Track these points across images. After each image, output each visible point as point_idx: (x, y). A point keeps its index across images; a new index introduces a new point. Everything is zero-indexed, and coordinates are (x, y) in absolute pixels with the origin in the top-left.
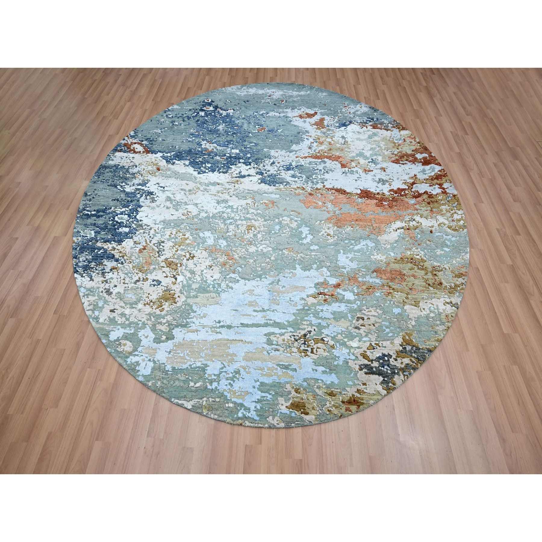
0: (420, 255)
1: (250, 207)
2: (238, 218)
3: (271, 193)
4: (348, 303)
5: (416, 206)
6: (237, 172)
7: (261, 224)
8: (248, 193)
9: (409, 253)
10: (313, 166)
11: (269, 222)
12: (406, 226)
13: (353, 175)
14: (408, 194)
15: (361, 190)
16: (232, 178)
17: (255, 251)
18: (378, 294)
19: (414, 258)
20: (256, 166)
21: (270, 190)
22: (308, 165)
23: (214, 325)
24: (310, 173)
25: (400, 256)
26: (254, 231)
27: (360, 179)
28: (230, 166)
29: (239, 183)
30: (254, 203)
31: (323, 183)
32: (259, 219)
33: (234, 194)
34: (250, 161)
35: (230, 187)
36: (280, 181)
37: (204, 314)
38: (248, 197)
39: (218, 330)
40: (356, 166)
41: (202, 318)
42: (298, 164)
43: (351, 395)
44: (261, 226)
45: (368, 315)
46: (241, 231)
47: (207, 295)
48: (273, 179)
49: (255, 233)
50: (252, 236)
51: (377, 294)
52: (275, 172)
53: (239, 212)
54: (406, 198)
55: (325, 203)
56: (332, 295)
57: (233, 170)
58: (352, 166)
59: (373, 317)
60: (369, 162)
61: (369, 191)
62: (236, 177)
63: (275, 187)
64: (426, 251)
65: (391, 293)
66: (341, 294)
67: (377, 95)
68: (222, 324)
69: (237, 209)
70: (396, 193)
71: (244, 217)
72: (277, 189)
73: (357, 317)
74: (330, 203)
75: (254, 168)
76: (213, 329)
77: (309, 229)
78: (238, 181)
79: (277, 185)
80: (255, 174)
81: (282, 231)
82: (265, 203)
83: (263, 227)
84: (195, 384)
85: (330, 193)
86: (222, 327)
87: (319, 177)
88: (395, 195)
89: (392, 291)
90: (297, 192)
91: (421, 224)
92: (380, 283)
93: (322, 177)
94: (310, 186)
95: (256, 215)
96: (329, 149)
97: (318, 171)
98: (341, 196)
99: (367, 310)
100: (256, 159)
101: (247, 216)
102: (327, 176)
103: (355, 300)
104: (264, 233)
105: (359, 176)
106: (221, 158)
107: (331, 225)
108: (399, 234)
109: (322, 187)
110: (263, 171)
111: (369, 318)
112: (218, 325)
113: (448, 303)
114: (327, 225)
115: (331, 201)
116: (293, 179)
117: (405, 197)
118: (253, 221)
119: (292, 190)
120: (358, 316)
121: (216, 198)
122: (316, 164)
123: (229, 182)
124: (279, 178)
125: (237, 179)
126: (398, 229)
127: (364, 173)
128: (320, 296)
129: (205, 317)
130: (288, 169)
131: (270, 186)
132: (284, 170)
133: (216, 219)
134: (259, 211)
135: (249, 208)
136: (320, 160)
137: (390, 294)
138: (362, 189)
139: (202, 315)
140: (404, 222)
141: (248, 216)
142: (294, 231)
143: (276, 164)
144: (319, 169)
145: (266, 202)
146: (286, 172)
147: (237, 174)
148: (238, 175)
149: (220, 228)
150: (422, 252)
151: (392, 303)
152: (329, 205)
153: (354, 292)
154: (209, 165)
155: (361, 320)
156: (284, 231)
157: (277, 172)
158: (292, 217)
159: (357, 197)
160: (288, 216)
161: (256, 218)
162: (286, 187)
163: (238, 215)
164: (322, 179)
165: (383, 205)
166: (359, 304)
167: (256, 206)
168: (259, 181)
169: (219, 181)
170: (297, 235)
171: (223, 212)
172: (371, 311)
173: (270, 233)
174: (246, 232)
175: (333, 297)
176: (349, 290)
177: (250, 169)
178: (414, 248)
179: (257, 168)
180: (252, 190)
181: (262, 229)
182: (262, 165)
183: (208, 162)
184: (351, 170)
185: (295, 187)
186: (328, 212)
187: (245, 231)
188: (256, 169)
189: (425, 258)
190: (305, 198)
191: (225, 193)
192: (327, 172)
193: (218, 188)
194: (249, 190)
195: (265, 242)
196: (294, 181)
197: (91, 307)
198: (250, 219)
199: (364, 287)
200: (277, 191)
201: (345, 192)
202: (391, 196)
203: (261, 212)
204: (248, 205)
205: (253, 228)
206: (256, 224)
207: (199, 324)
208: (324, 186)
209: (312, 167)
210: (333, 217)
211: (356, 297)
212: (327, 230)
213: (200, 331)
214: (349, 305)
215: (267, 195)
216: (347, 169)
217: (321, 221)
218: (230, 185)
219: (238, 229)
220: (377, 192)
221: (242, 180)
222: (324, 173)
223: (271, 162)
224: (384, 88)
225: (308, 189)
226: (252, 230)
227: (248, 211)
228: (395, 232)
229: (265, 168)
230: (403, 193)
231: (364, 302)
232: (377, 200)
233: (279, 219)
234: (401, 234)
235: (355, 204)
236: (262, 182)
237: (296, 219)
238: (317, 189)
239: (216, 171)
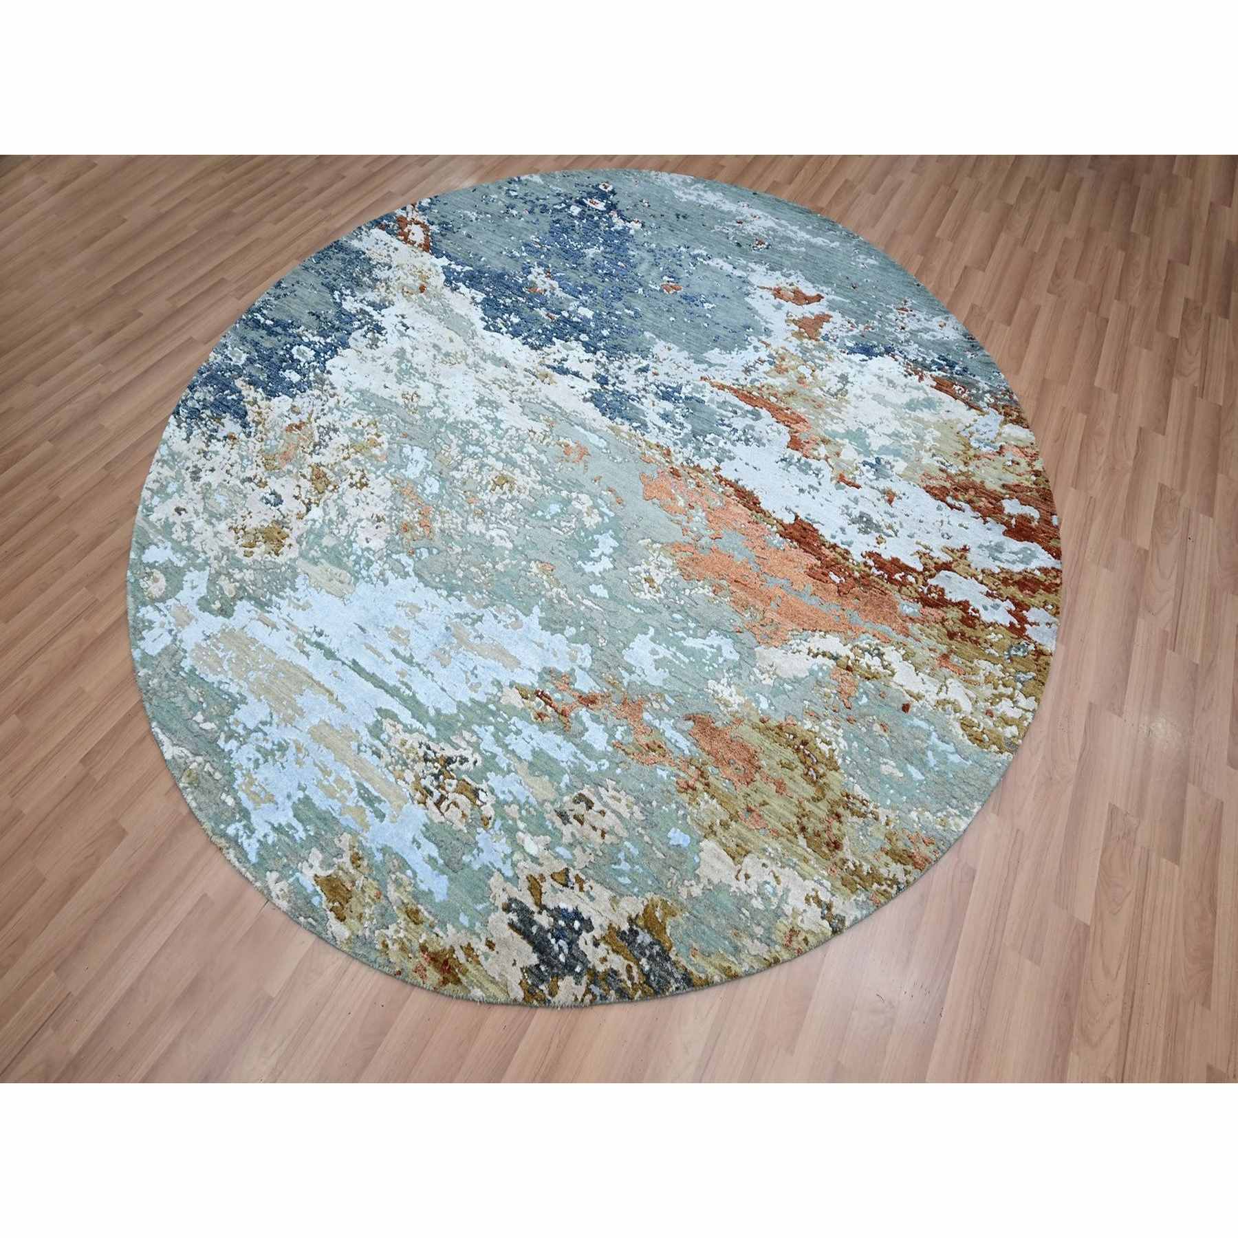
0: (834, 746)
1: (532, 440)
2: (493, 451)
3: (594, 431)
4: (583, 752)
5: (909, 625)
6: (559, 357)
7: (528, 487)
8: (548, 409)
9: (808, 725)
10: (724, 413)
11: (546, 488)
12: (848, 657)
13: (802, 475)
14: (911, 584)
15: (797, 517)
16: (541, 364)
17: (478, 533)
18: (664, 774)
19: (811, 744)
20: (604, 360)
21: (596, 425)
22: (714, 406)
23: (309, 633)
24: (706, 427)
25: (782, 720)
26: (504, 493)
27: (813, 493)
28: (554, 339)
29: (547, 380)
30: (545, 436)
31: (719, 461)
32: (533, 473)
33: (520, 399)
34: (601, 344)
35: (524, 381)
36: (631, 414)
37: (307, 602)
38: (542, 418)
39: (308, 648)
40: (826, 458)
41: (298, 607)
42: (694, 394)
43: (448, 948)
44: (525, 488)
45: (606, 805)
46: (482, 480)
47: (336, 570)
48: (618, 404)
49: (504, 497)
50: (494, 499)
51: (659, 772)
52: (634, 391)
53: (505, 440)
54: (899, 591)
55: (692, 507)
56: (563, 713)
57: (554, 349)
58: (815, 453)
59: (613, 816)
60: (865, 463)
61: (816, 530)
62: (549, 367)
63: (610, 423)
64: (855, 744)
65: (694, 789)
66: (582, 723)
67: (1011, 314)
68: (322, 640)
69: (507, 431)
70: (879, 569)
71: (507, 454)
72: (612, 429)
73: (580, 794)
74: (704, 514)
75: (598, 362)
76: (300, 641)
77: (617, 544)
78: (546, 376)
79: (619, 420)
80: (590, 377)
81: (559, 521)
82: (567, 446)
83: (527, 493)
84: (205, 721)
85: (721, 490)
86: (319, 646)
87: (721, 444)
88: (874, 570)
89: (699, 786)
90: (649, 453)
91: (893, 674)
92: (687, 752)
93: (729, 446)
94: (687, 456)
95: (531, 462)
96: (789, 390)
97: (729, 429)
98: (740, 509)
99: (614, 793)
100: (615, 347)
101: (514, 455)
102: (740, 450)
103: (604, 755)
104: (520, 507)
105: (816, 485)
106: (547, 315)
107: (669, 562)
108: (816, 668)
109: (711, 468)
110: (610, 378)
111: (603, 813)
112: (314, 638)
113: (819, 903)
114: (661, 558)
115: (709, 511)
116: (661, 423)
117: (897, 588)
118: (517, 471)
119: (643, 444)
120: (585, 792)
121: (482, 391)
122: (735, 413)
123: (529, 371)
124: (633, 407)
125: (550, 371)
126: (824, 654)
127: (834, 482)
128: (538, 699)
129: (304, 610)
130: (666, 396)
131: (604, 414)
132: (656, 394)
133: (453, 433)
134: (543, 457)
135: (529, 440)
136: (749, 408)
137: (690, 791)
138: (802, 516)
139: (301, 603)
140: (850, 646)
141: (517, 457)
142: (583, 534)
143: (649, 374)
144: (734, 426)
145: (572, 444)
146: (656, 401)
147: (555, 360)
148: (556, 364)
149: (447, 454)
150: (843, 744)
151: (681, 812)
152: (699, 516)
153: (612, 736)
154: (516, 320)
155: (583, 804)
156: (563, 524)
157: (638, 391)
158: (599, 501)
159: (775, 529)
160: (593, 496)
161: (527, 468)
162: (633, 432)
163: (499, 444)
164: (723, 450)
165: (825, 578)
166: (604, 768)
167: (545, 443)
168: (588, 395)
169: (512, 361)
170: (583, 545)
171: (475, 426)
172: (619, 800)
173: (532, 513)
174: (490, 487)
175: (562, 718)
176: (606, 724)
177: (588, 361)
178: (829, 722)
179: (604, 366)
180: (560, 408)
181: (522, 496)
182: (617, 364)
183: (518, 314)
184: (806, 462)
185: (654, 441)
186: (685, 530)
187: (488, 483)
188: (599, 366)
189: (840, 761)
190: (656, 476)
191: (507, 389)
192: (747, 442)
193: (501, 373)
194: (554, 404)
195: (510, 526)
196: (659, 428)
197: (155, 486)
198: (514, 465)
199: (644, 740)
200: (610, 431)
201: (755, 504)
202: (862, 567)
203: (546, 462)
204: (531, 434)
205: (506, 486)
206: (520, 480)
207: (286, 617)
208: (717, 469)
209: (721, 415)
210: (688, 547)
211: (610, 749)
212: (652, 568)
213: (278, 630)
214: (582, 756)
215: (582, 430)
216: (797, 455)
217: (654, 542)
218: (525, 376)
219: (478, 473)
220: (833, 541)
221: (556, 376)
222: (739, 440)
223: (640, 366)
224: (1046, 301)
225: (677, 460)
226: (502, 488)
227: (523, 447)
228: (810, 657)
229: (620, 373)
230: (897, 576)
231: (619, 771)
232: (819, 559)
233: (571, 492)
234: (821, 669)
235: (759, 542)
236: (591, 400)
237: (605, 510)
238: (697, 468)
239: (521, 338)
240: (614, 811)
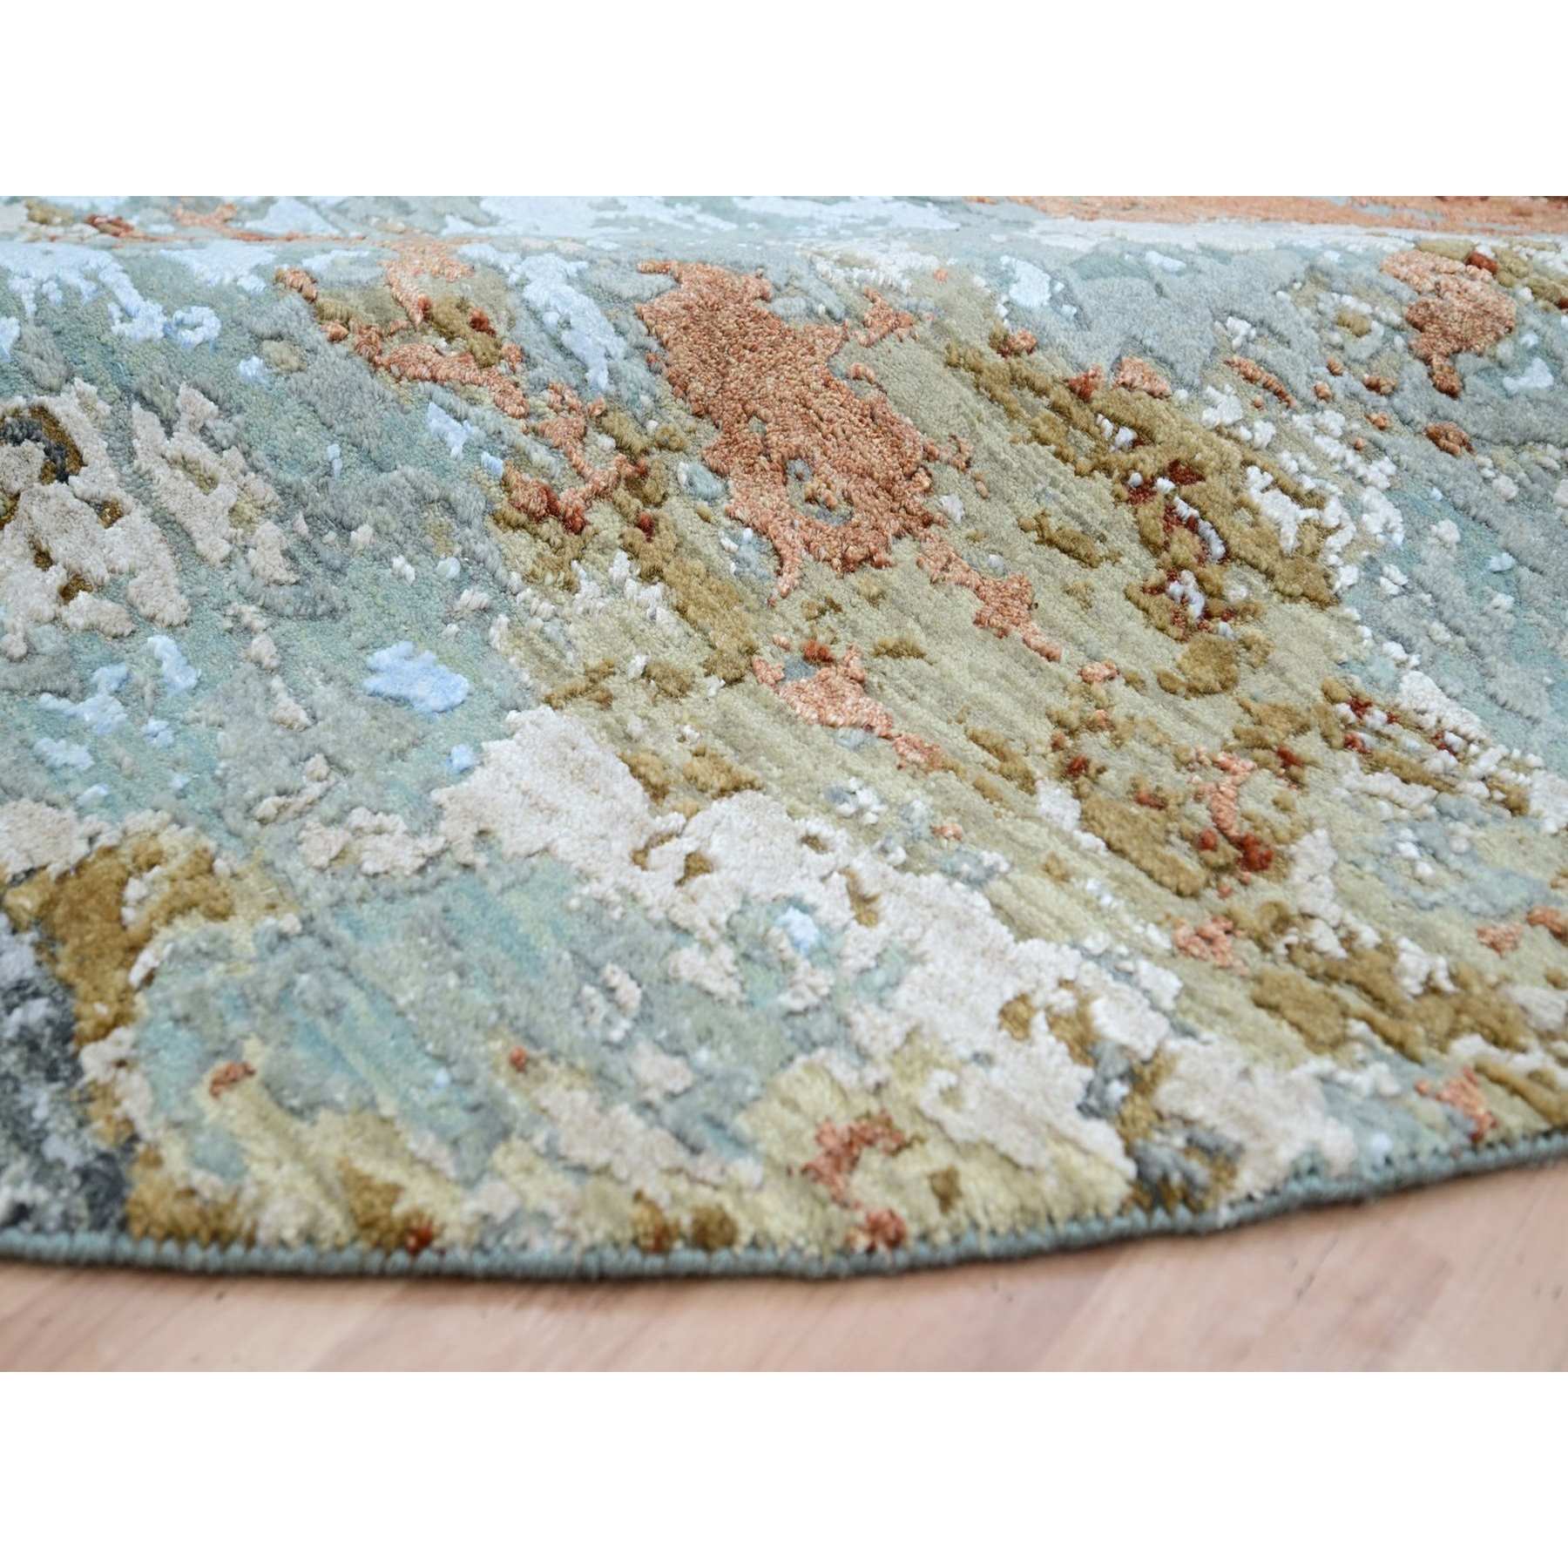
0: (1333, 513)
9: (1225, 406)
18: (457, 437)
19: (1216, 484)
25: (1100, 362)
45: (141, 484)
51: (436, 419)
59: (151, 534)
64: (1448, 529)
65: (574, 525)
73: (42, 411)
89: (604, 521)
92: (599, 377)
99: (195, 448)
111: (109, 510)
120: (64, 407)
137: (550, 527)
150: (1382, 515)
151: (473, 597)
155: (35, 452)
166: (190, 337)
172: (208, 483)
178: (1333, 419)
189: (1347, 576)
231: (251, 367)
240: (167, 523)
